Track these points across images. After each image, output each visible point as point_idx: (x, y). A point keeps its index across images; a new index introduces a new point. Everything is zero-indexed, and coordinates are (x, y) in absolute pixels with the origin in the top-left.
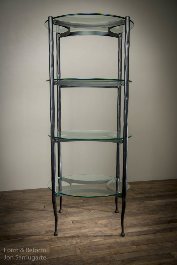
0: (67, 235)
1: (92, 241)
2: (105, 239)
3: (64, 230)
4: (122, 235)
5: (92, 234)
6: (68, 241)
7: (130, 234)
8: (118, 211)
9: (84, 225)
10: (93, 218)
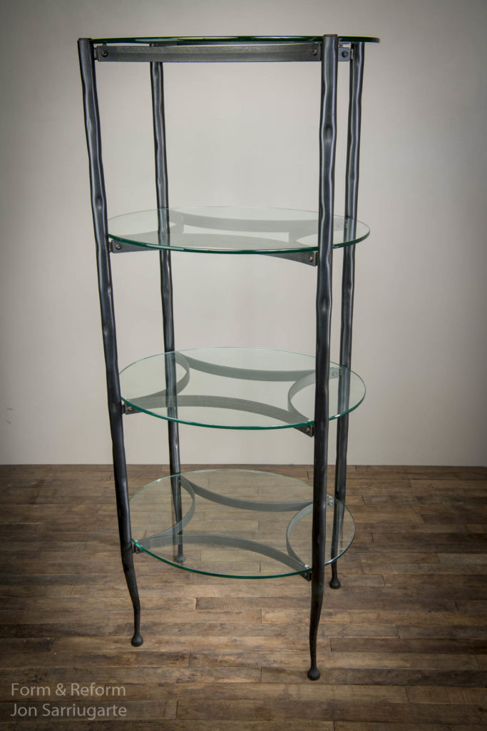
0: (163, 650)
1: (221, 681)
2: (259, 682)
3: (164, 629)
4: (313, 674)
5: (230, 655)
6: (160, 671)
7: (336, 673)
8: (336, 585)
9: (224, 619)
10: (257, 598)
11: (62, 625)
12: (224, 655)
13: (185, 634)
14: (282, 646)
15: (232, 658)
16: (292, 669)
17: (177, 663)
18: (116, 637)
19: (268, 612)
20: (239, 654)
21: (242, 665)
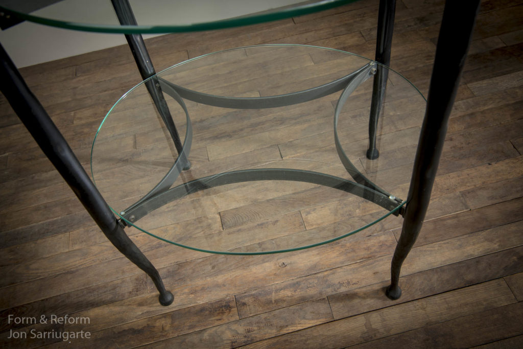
1: (285, 331)
2: (332, 320)
3: (194, 270)
5: (285, 288)
6: (206, 336)
11: (68, 296)
12: (277, 291)
13: (220, 272)
14: (342, 258)
15: (288, 293)
16: (364, 290)
17: (224, 317)
18: (139, 298)
19: (309, 213)
20: (294, 284)
21: (303, 300)
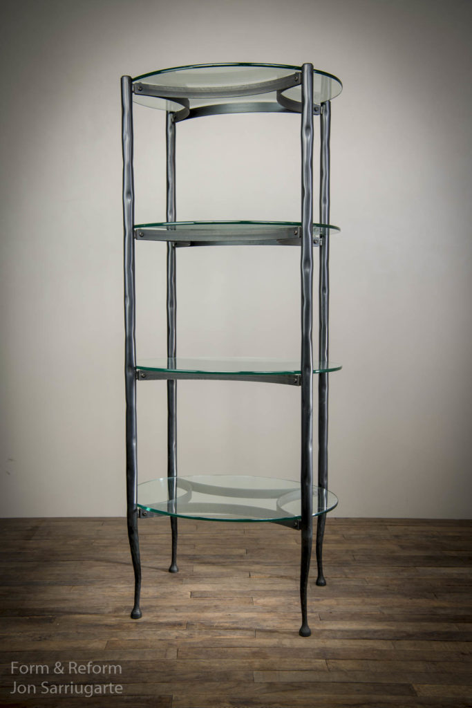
0: (161, 620)
1: (218, 637)
2: (255, 637)
4: (304, 633)
6: (159, 632)
7: (326, 633)
8: (323, 581)
9: (218, 603)
10: (248, 591)
11: (63, 608)
13: (181, 612)
14: (274, 618)
15: (227, 625)
16: (284, 630)
17: (176, 628)
19: (259, 599)
20: (233, 622)
21: (237, 629)
